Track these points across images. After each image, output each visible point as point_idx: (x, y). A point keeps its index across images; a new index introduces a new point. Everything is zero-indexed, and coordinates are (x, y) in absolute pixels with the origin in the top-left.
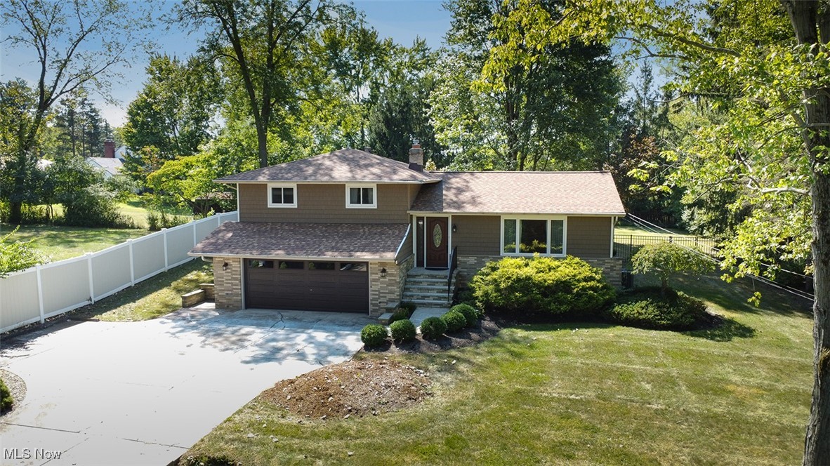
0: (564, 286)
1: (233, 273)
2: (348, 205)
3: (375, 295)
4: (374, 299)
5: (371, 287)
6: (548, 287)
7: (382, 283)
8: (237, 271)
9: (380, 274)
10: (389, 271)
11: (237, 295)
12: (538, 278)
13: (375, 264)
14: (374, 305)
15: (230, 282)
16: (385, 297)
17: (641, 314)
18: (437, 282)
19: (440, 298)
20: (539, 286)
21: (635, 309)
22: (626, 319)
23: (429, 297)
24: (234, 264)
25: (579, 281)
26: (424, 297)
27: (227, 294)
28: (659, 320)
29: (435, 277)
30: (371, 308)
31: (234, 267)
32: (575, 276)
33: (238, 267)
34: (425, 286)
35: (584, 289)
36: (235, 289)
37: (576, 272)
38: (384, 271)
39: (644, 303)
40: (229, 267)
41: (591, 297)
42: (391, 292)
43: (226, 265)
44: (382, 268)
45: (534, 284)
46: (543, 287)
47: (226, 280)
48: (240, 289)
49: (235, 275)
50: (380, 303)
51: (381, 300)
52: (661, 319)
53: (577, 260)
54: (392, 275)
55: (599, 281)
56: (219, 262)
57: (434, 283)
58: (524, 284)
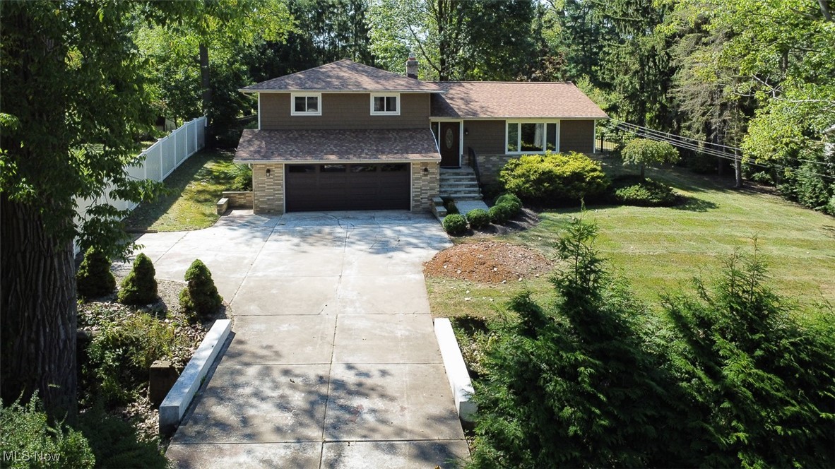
0: (577, 176)
1: (276, 178)
2: (373, 113)
3: (418, 192)
4: (416, 196)
5: (413, 185)
6: (566, 178)
7: (424, 181)
8: (280, 176)
9: (422, 173)
10: (431, 170)
11: (280, 199)
12: (558, 170)
13: (417, 164)
14: (416, 201)
15: (272, 187)
16: (426, 193)
17: (638, 196)
18: (463, 179)
19: (470, 192)
20: (560, 177)
21: (632, 191)
22: (627, 200)
23: (460, 191)
24: (276, 170)
25: (588, 172)
26: (456, 192)
27: (268, 199)
28: (651, 199)
29: (458, 174)
30: (413, 204)
31: (276, 173)
32: (583, 168)
33: (281, 173)
34: (452, 182)
35: (593, 178)
36: (277, 194)
37: (583, 165)
38: (426, 170)
39: (637, 187)
40: (271, 173)
41: (599, 184)
42: (432, 189)
43: (268, 171)
44: (424, 168)
45: (556, 175)
46: (562, 178)
47: (268, 185)
48: (282, 194)
49: (277, 180)
50: (422, 199)
51: (423, 196)
52: (652, 199)
53: (581, 155)
54: (433, 173)
55: (600, 171)
56: (260, 169)
57: (460, 180)
58: (547, 176)
